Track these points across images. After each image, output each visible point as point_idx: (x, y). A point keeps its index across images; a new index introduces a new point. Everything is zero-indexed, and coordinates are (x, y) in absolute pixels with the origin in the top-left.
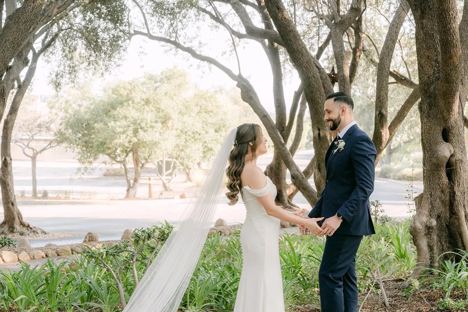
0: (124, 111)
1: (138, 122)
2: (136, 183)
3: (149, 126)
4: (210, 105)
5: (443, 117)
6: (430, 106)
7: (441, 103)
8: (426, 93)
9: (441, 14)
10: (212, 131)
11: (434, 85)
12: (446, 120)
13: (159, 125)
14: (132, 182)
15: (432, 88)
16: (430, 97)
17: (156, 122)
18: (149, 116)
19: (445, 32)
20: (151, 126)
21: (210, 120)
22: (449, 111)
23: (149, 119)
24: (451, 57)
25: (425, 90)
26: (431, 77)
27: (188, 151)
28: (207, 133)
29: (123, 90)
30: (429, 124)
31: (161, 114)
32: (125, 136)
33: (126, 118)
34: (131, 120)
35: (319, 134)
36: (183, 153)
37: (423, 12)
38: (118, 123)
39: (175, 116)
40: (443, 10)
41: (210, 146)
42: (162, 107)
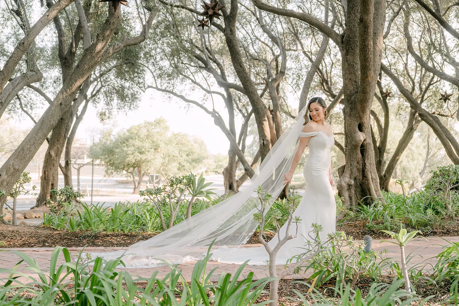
0: (133, 142)
1: (141, 148)
2: (139, 185)
3: (147, 150)
4: (183, 140)
5: (360, 116)
6: (351, 109)
7: (359, 107)
8: (349, 101)
9: (363, 48)
10: (184, 156)
11: (354, 96)
12: (361, 118)
13: (153, 150)
14: (137, 184)
15: (353, 98)
16: (351, 103)
17: (151, 148)
18: (147, 145)
19: (365, 60)
20: (148, 151)
21: (184, 149)
22: (363, 112)
23: (147, 146)
24: (367, 77)
25: (348, 100)
26: (352, 91)
27: (170, 167)
28: (181, 156)
29: (134, 130)
30: (350, 120)
31: (154, 144)
32: (133, 156)
33: (134, 145)
34: (137, 147)
35: (263, 143)
36: (167, 168)
37: (347, 51)
38: (129, 149)
39: (162, 145)
40: (365, 45)
41: (183, 164)
42: (155, 140)
